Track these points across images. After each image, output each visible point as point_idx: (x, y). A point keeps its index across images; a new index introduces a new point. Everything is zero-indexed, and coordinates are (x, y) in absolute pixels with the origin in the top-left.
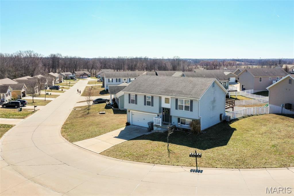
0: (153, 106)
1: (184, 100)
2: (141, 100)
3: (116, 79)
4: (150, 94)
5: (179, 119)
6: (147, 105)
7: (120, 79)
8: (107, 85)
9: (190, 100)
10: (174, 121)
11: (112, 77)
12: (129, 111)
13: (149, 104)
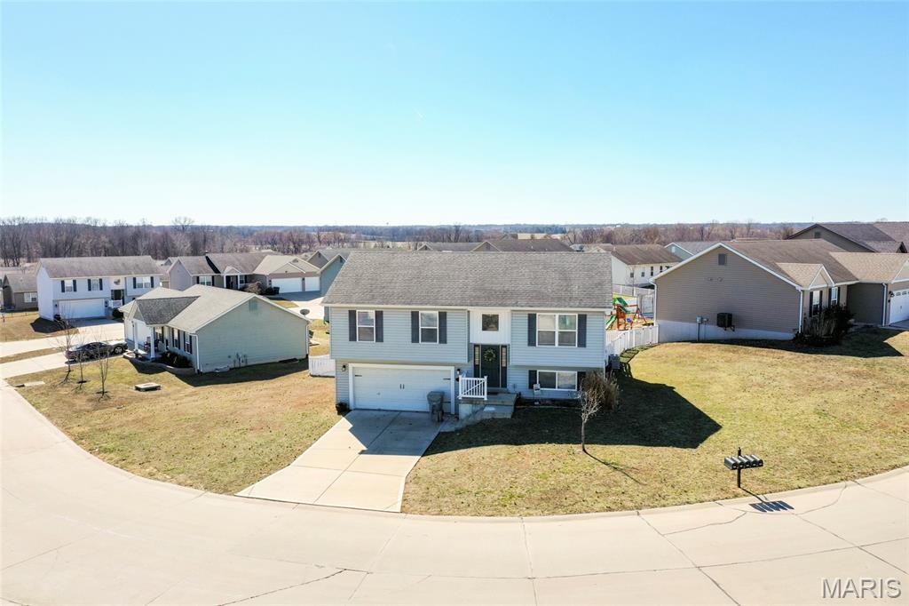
0: (446, 342)
1: (557, 315)
2: (396, 326)
3: (89, 281)
4: (434, 307)
5: (532, 374)
6: (422, 341)
7: (101, 280)
8: (58, 301)
9: (577, 315)
10: (517, 380)
11: (72, 275)
12: (344, 367)
13: (429, 336)
